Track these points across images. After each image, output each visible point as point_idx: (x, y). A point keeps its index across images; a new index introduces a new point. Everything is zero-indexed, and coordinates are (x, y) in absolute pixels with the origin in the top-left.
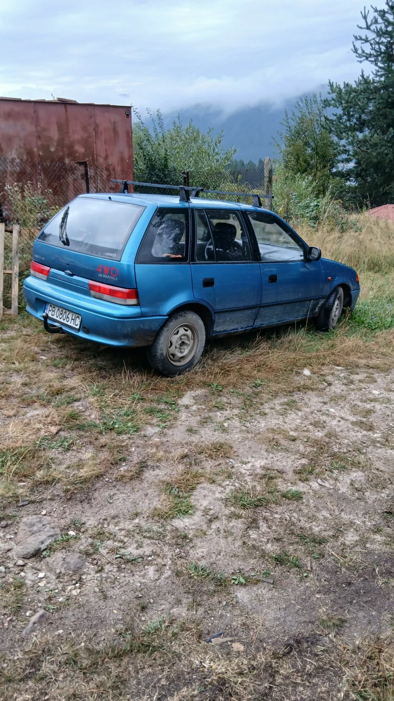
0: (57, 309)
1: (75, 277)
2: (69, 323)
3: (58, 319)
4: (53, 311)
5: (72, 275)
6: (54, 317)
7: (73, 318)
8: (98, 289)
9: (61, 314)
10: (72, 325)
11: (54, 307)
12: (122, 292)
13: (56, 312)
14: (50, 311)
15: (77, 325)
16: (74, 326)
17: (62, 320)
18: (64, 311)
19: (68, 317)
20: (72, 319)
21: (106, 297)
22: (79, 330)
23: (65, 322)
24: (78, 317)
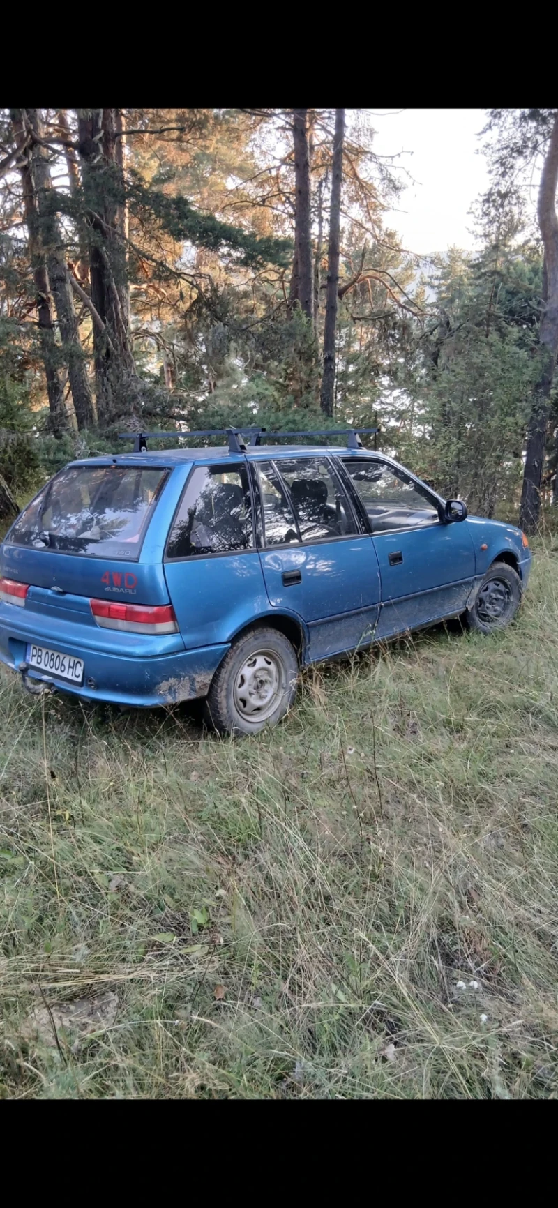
0: (44, 651)
1: (69, 597)
2: (64, 675)
3: (48, 669)
4: (39, 656)
5: (64, 593)
6: (42, 666)
7: (72, 665)
8: (106, 612)
9: (52, 660)
10: (69, 677)
11: (40, 650)
12: (146, 614)
13: (43, 657)
14: (33, 656)
15: (78, 677)
16: (74, 678)
17: (53, 671)
18: (56, 655)
19: (63, 665)
20: (70, 667)
21: (122, 624)
22: (81, 685)
23: (58, 673)
24: (78, 662)
